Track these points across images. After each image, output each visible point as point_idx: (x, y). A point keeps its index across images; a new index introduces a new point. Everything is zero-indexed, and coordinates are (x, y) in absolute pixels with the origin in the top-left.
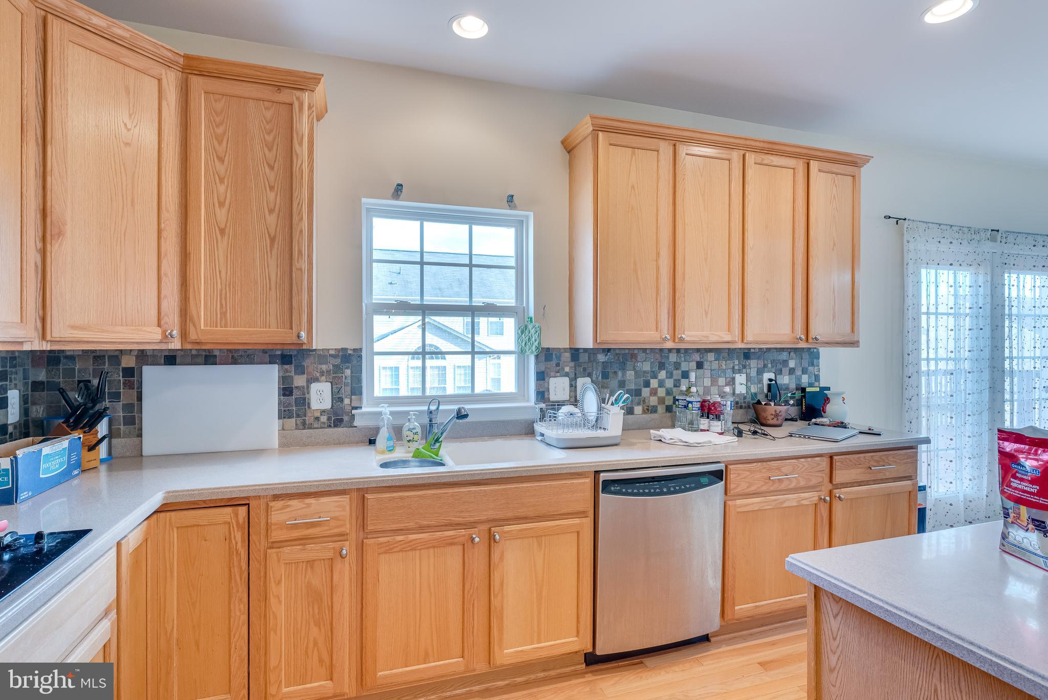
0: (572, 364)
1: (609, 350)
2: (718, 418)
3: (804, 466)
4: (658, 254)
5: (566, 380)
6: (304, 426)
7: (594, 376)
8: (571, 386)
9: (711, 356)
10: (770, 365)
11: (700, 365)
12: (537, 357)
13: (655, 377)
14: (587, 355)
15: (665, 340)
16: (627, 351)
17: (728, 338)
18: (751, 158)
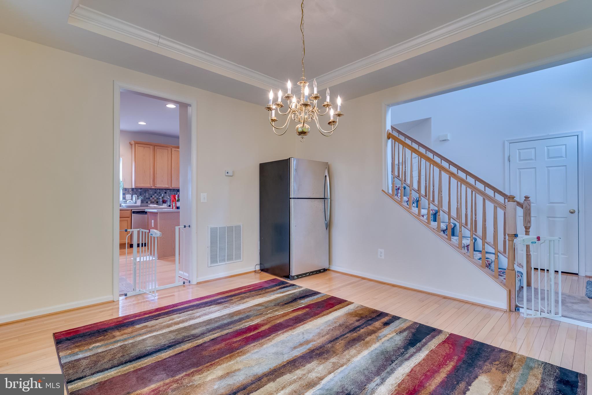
0: (132, 192)
1: (142, 189)
2: (165, 203)
4: (150, 169)
5: (130, 195)
7: (138, 194)
8: (132, 196)
9: (168, 191)
11: (165, 192)
12: (123, 190)
14: (136, 190)
15: (151, 187)
16: (146, 189)
17: (167, 186)
18: (173, 149)
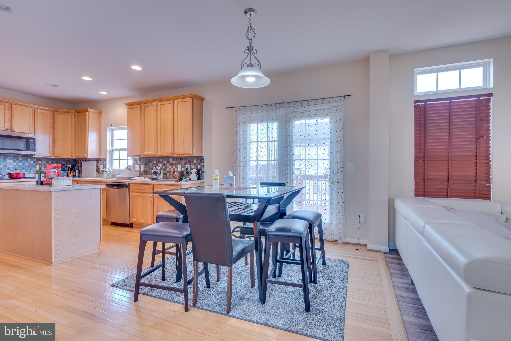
0: (139, 161)
3: (147, 187)
6: (99, 173)
7: (144, 164)
10: (187, 162)
11: (168, 162)
13: (157, 165)
14: (142, 159)
17: (154, 154)
18: (159, 103)
